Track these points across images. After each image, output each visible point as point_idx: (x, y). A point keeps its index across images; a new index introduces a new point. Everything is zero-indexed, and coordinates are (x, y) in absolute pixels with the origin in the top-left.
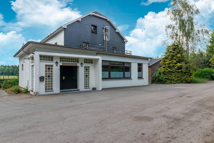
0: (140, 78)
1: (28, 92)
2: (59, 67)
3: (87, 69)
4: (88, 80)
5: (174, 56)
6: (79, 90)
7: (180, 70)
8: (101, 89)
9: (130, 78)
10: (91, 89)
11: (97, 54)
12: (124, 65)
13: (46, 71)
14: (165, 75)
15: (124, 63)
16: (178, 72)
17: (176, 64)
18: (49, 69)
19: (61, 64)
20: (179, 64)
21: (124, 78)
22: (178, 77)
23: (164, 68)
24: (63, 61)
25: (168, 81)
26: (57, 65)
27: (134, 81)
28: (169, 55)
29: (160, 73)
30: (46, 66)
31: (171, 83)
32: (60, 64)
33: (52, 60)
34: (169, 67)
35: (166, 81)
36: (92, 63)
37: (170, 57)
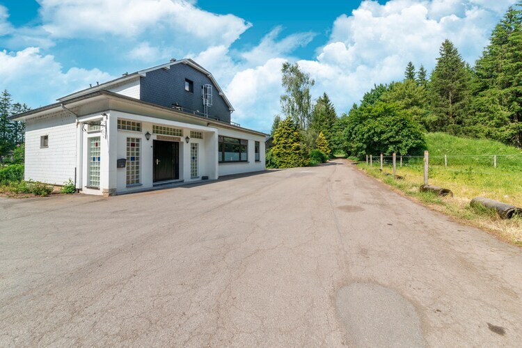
0: (257, 160)
1: (75, 190)
2: (150, 143)
3: (194, 147)
4: (196, 164)
5: (289, 134)
6: (183, 181)
7: (297, 152)
8: (217, 178)
9: (246, 161)
10: (200, 179)
11: (208, 124)
12: (240, 143)
13: (128, 149)
14: (279, 157)
15: (239, 140)
16: (296, 154)
17: (292, 143)
18: (133, 145)
19: (156, 138)
20: (296, 144)
21: (240, 161)
22: (295, 160)
23: (278, 148)
24: (157, 133)
25: (283, 165)
26: (148, 139)
27: (252, 165)
28: (284, 133)
29: (272, 155)
30: (128, 139)
31: (286, 167)
32: (154, 137)
33: (139, 130)
34: (284, 147)
35: (280, 165)
36: (201, 138)
37: (285, 136)
